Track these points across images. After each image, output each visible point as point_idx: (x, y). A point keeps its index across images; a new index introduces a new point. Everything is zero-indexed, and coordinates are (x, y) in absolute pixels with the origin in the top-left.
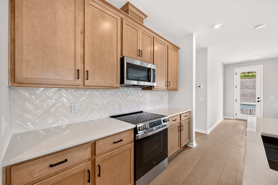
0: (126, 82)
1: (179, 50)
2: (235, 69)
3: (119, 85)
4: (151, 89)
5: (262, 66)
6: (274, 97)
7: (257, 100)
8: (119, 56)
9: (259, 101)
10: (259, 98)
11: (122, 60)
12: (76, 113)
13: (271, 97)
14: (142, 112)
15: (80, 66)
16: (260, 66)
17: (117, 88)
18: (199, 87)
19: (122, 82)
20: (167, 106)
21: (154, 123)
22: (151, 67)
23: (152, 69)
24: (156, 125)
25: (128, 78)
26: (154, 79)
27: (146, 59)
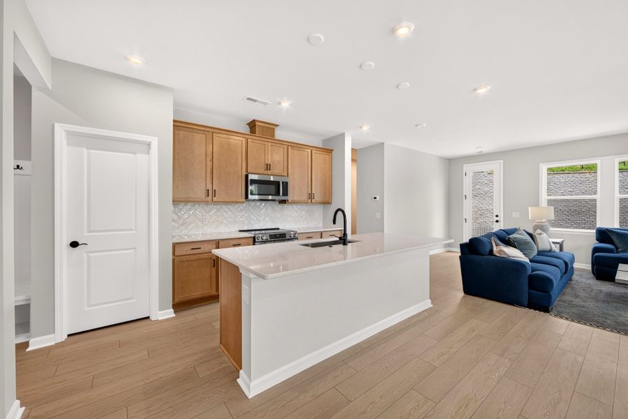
0: (250, 197)
1: (333, 152)
2: (465, 166)
3: (243, 200)
4: (285, 203)
5: (502, 161)
6: (518, 213)
7: (496, 219)
8: (244, 173)
9: (497, 221)
10: (497, 216)
11: (247, 176)
12: (206, 224)
13: (514, 215)
14: (278, 229)
15: (209, 187)
16: (499, 161)
17: (242, 202)
18: (375, 198)
19: (247, 197)
20: (321, 225)
21: (275, 235)
22: (281, 180)
23: (283, 182)
24: (278, 237)
25: (251, 194)
26: (285, 193)
27: (276, 171)
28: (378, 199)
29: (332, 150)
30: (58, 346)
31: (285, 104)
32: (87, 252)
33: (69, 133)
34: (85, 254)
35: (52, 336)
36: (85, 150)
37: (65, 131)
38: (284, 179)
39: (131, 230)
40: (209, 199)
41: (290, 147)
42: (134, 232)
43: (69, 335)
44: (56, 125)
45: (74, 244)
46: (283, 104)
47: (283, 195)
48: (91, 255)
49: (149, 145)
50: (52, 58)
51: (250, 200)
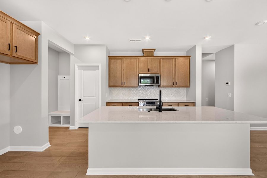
8: (137, 74)
15: (123, 81)
18: (227, 83)
20: (185, 99)
21: (149, 103)
22: (155, 76)
23: (156, 77)
24: (150, 104)
25: (140, 83)
26: (158, 82)
27: (154, 72)
28: (229, 83)
29: (190, 57)
30: (75, 130)
31: (148, 38)
32: (83, 103)
33: (79, 66)
34: (83, 104)
35: (74, 127)
36: (83, 71)
37: (77, 66)
38: (157, 75)
39: (94, 96)
41: (161, 59)
42: (95, 97)
43: (79, 128)
44: (75, 64)
45: (80, 100)
46: (146, 38)
47: (156, 83)
48: (84, 104)
49: (98, 66)
50: (75, 45)
51: (141, 86)
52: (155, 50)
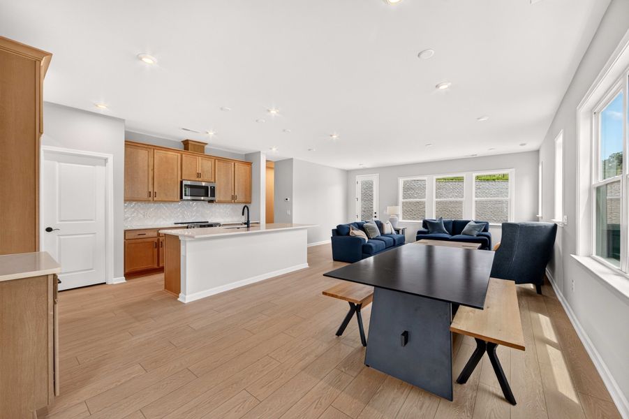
0: (184, 198)
1: (252, 165)
2: (357, 176)
3: (179, 200)
4: (213, 202)
7: (375, 215)
8: (179, 180)
9: (376, 217)
10: (375, 213)
11: (181, 182)
13: (385, 212)
15: (151, 190)
17: (177, 201)
18: (287, 199)
19: (182, 197)
21: (204, 226)
22: (209, 185)
23: (211, 187)
25: (185, 195)
26: (213, 195)
27: (206, 179)
29: (251, 163)
31: (212, 134)
32: (59, 235)
34: (57, 237)
36: (57, 163)
38: (212, 185)
39: (92, 220)
40: (151, 199)
41: (216, 161)
42: (94, 222)
45: (49, 230)
46: (209, 133)
47: (211, 196)
48: (61, 237)
49: (106, 160)
51: (185, 200)
52: (206, 144)
